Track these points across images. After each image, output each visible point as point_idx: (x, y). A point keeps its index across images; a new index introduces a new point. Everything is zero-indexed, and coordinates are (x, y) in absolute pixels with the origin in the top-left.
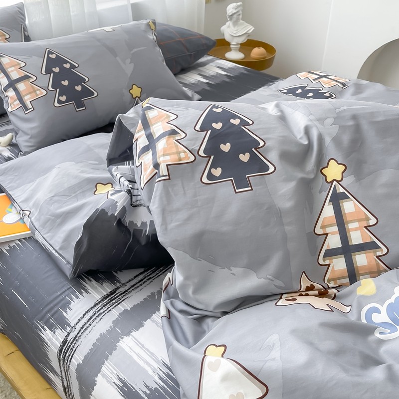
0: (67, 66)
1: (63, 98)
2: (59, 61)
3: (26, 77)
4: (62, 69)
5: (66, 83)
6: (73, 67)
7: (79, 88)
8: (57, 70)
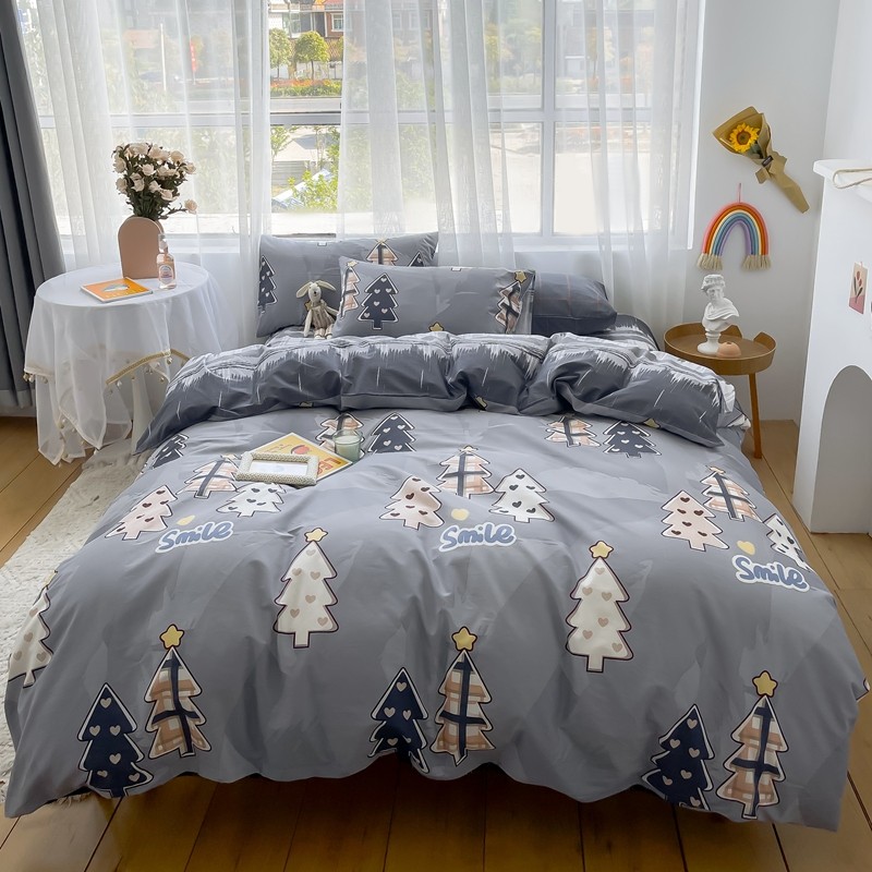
0: (388, 291)
1: (367, 315)
2: (387, 285)
3: (354, 291)
4: (383, 292)
5: (377, 304)
6: (393, 292)
7: (384, 311)
8: (377, 291)
